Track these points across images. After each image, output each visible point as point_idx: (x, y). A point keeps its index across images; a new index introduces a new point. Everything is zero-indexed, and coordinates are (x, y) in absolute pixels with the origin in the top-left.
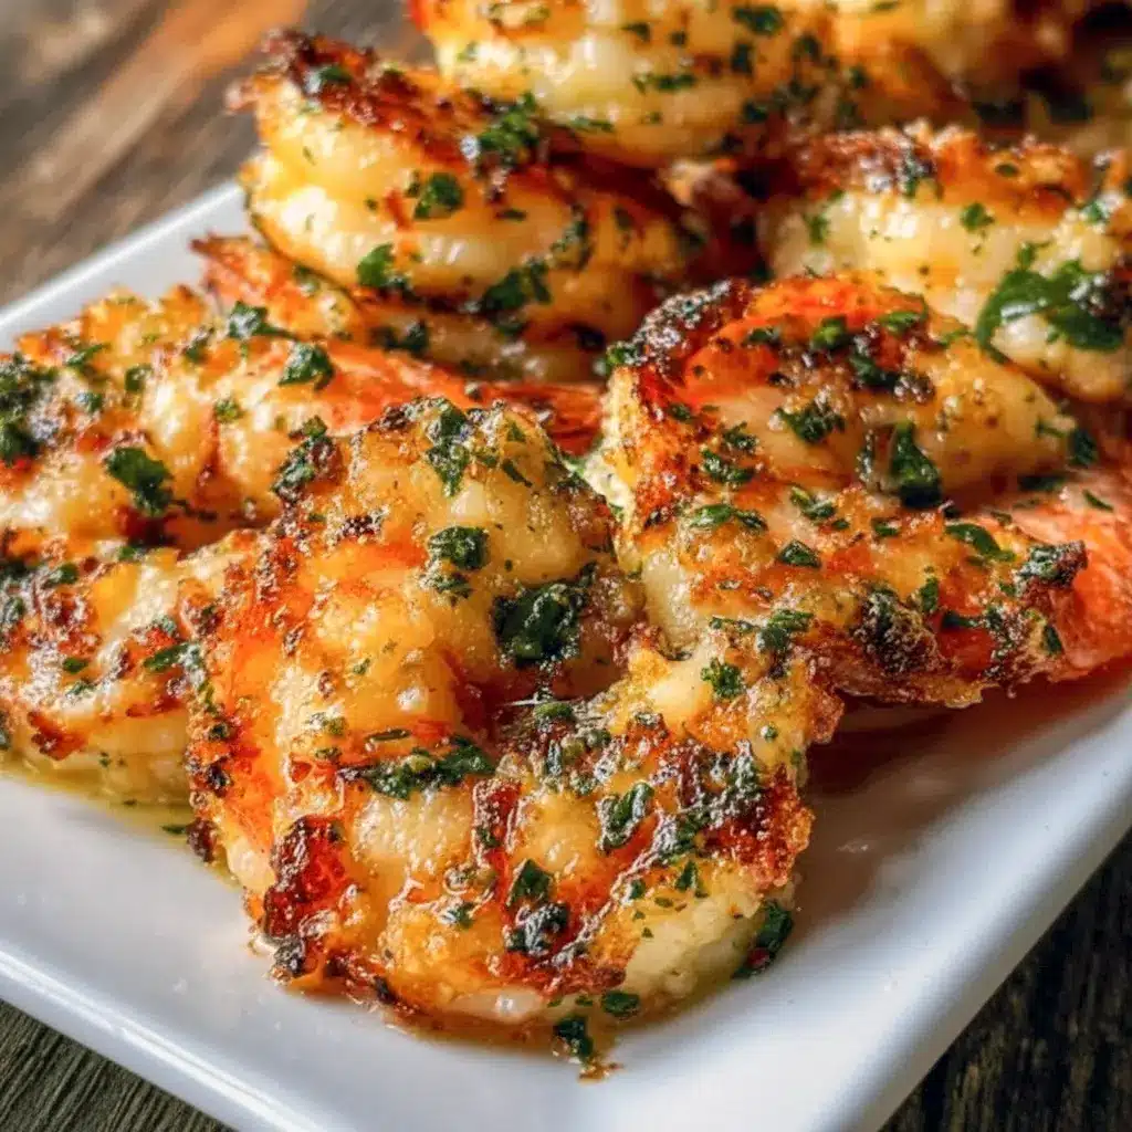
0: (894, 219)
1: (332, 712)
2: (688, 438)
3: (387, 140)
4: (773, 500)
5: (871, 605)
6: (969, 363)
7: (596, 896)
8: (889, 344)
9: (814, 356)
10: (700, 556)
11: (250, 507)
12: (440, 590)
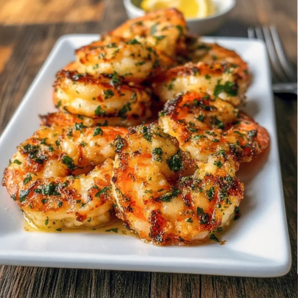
3: (96, 86)
4: (203, 133)
7: (211, 210)
8: (206, 102)
9: (195, 106)
11: (92, 163)
12: (158, 161)
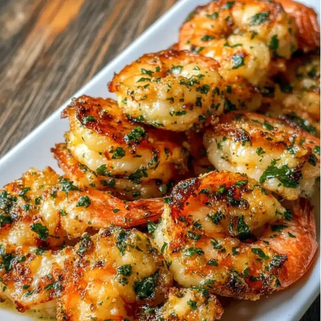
0: (239, 150)
1: (94, 315)
2: (184, 227)
3: (104, 137)
4: (206, 244)
5: (231, 276)
6: (258, 196)
8: (237, 191)
9: (217, 196)
10: (187, 263)
11: (69, 236)
12: (120, 282)
